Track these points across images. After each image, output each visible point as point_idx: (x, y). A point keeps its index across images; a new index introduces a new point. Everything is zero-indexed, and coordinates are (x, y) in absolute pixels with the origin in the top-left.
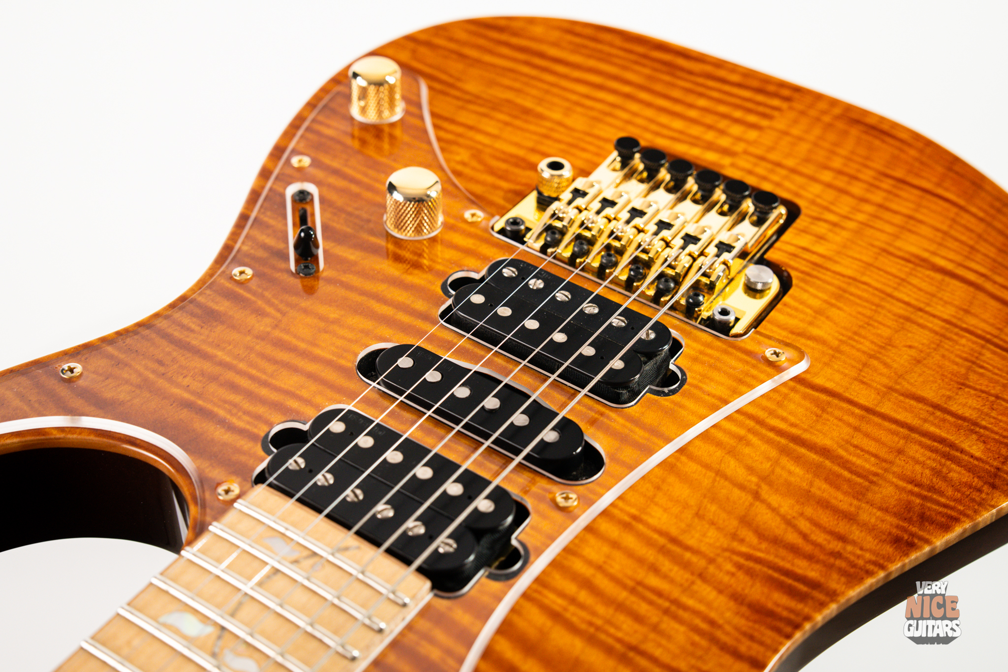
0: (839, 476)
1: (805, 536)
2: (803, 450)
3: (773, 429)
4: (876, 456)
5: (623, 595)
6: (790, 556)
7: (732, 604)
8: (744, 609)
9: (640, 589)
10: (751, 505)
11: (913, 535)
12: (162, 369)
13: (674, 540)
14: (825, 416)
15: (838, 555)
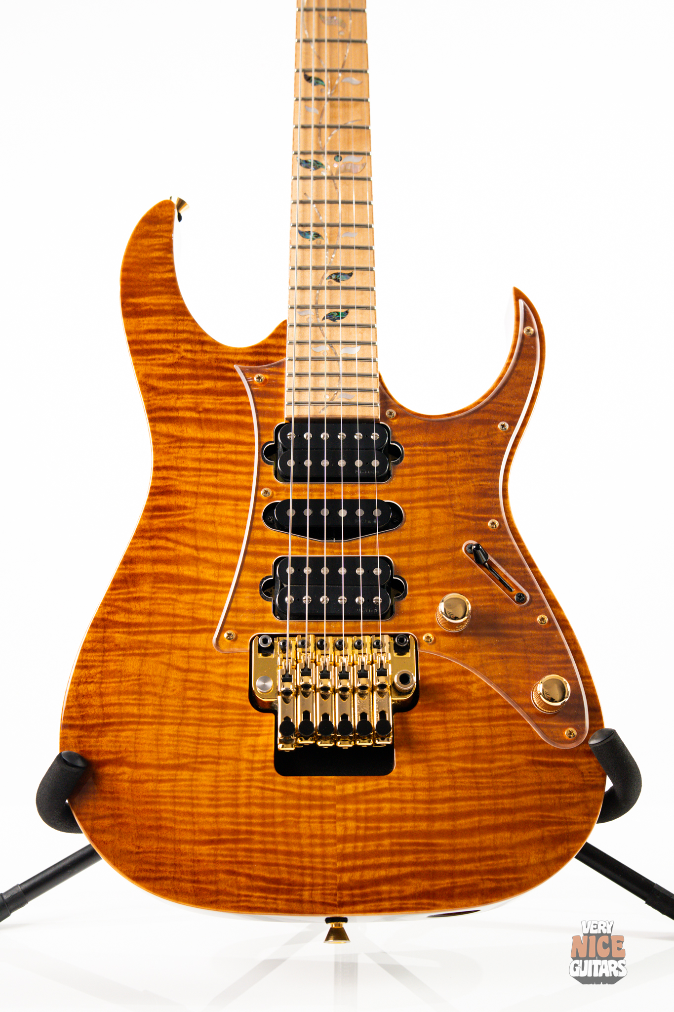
0: (169, 582)
1: (168, 539)
2: (190, 587)
3: (209, 591)
4: (159, 604)
5: (219, 467)
6: (168, 525)
7: (178, 488)
8: (173, 489)
9: (215, 474)
10: (196, 542)
11: (126, 569)
12: (473, 453)
13: (216, 504)
14: (191, 614)
15: (151, 538)
